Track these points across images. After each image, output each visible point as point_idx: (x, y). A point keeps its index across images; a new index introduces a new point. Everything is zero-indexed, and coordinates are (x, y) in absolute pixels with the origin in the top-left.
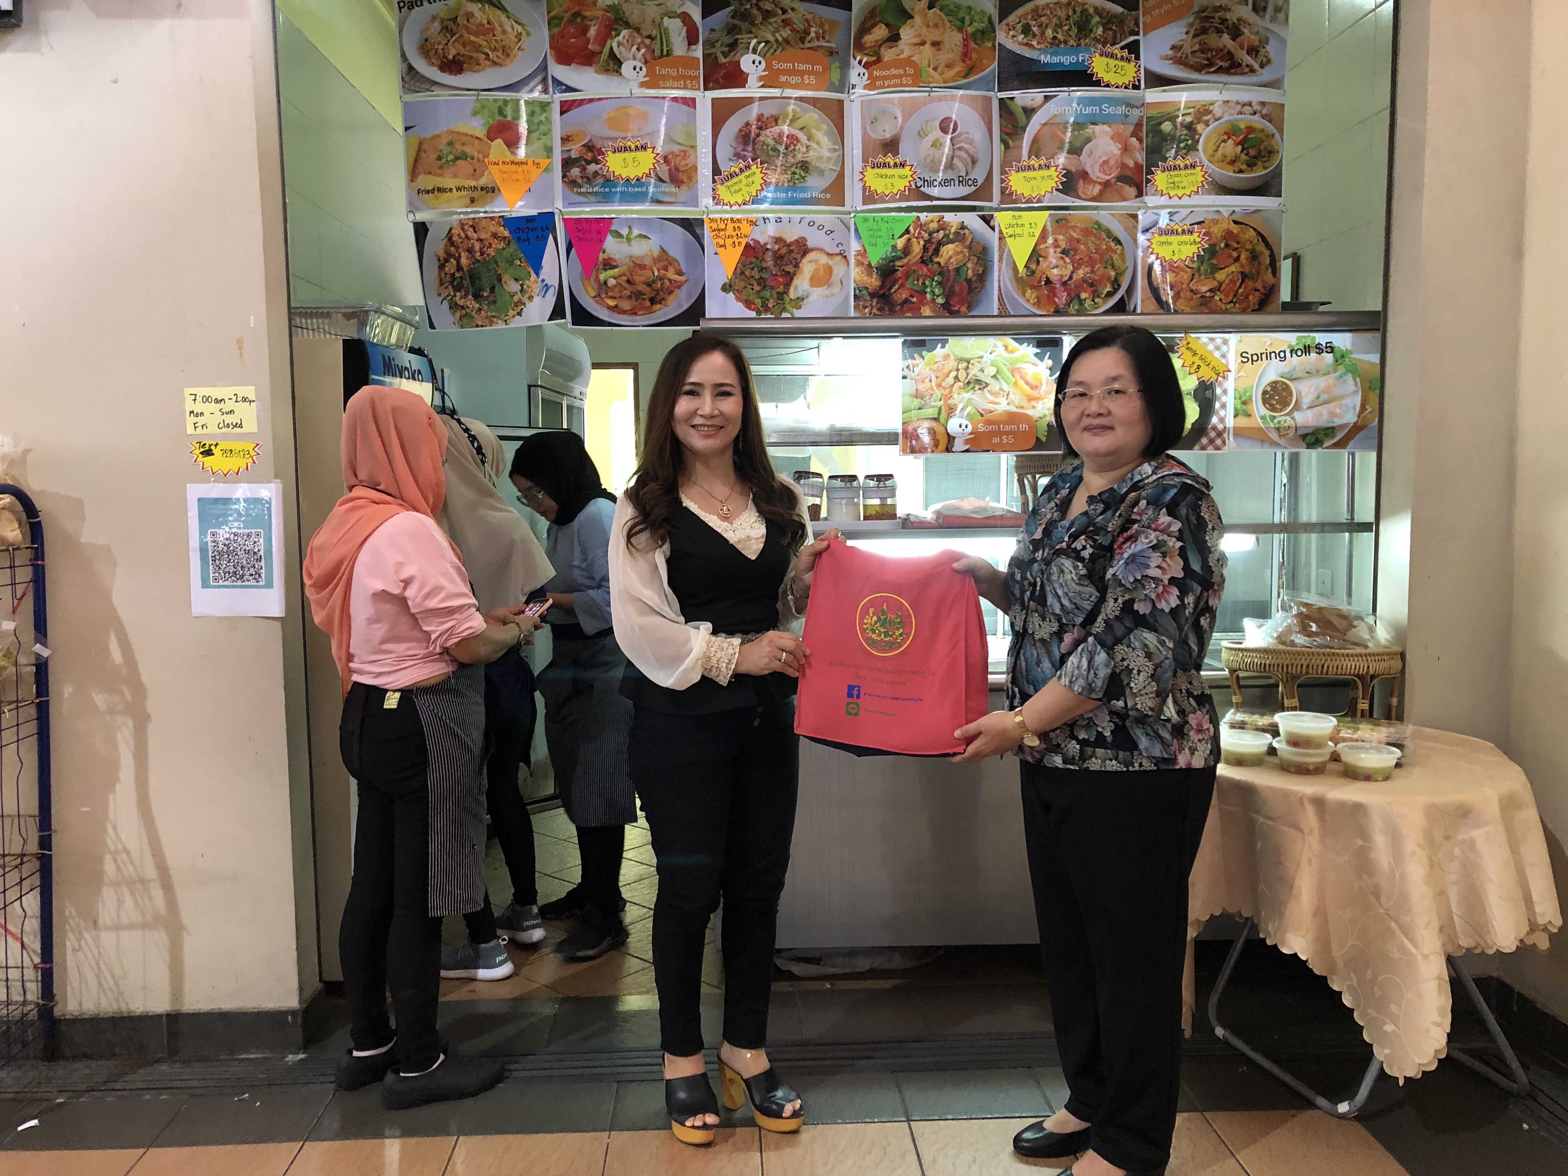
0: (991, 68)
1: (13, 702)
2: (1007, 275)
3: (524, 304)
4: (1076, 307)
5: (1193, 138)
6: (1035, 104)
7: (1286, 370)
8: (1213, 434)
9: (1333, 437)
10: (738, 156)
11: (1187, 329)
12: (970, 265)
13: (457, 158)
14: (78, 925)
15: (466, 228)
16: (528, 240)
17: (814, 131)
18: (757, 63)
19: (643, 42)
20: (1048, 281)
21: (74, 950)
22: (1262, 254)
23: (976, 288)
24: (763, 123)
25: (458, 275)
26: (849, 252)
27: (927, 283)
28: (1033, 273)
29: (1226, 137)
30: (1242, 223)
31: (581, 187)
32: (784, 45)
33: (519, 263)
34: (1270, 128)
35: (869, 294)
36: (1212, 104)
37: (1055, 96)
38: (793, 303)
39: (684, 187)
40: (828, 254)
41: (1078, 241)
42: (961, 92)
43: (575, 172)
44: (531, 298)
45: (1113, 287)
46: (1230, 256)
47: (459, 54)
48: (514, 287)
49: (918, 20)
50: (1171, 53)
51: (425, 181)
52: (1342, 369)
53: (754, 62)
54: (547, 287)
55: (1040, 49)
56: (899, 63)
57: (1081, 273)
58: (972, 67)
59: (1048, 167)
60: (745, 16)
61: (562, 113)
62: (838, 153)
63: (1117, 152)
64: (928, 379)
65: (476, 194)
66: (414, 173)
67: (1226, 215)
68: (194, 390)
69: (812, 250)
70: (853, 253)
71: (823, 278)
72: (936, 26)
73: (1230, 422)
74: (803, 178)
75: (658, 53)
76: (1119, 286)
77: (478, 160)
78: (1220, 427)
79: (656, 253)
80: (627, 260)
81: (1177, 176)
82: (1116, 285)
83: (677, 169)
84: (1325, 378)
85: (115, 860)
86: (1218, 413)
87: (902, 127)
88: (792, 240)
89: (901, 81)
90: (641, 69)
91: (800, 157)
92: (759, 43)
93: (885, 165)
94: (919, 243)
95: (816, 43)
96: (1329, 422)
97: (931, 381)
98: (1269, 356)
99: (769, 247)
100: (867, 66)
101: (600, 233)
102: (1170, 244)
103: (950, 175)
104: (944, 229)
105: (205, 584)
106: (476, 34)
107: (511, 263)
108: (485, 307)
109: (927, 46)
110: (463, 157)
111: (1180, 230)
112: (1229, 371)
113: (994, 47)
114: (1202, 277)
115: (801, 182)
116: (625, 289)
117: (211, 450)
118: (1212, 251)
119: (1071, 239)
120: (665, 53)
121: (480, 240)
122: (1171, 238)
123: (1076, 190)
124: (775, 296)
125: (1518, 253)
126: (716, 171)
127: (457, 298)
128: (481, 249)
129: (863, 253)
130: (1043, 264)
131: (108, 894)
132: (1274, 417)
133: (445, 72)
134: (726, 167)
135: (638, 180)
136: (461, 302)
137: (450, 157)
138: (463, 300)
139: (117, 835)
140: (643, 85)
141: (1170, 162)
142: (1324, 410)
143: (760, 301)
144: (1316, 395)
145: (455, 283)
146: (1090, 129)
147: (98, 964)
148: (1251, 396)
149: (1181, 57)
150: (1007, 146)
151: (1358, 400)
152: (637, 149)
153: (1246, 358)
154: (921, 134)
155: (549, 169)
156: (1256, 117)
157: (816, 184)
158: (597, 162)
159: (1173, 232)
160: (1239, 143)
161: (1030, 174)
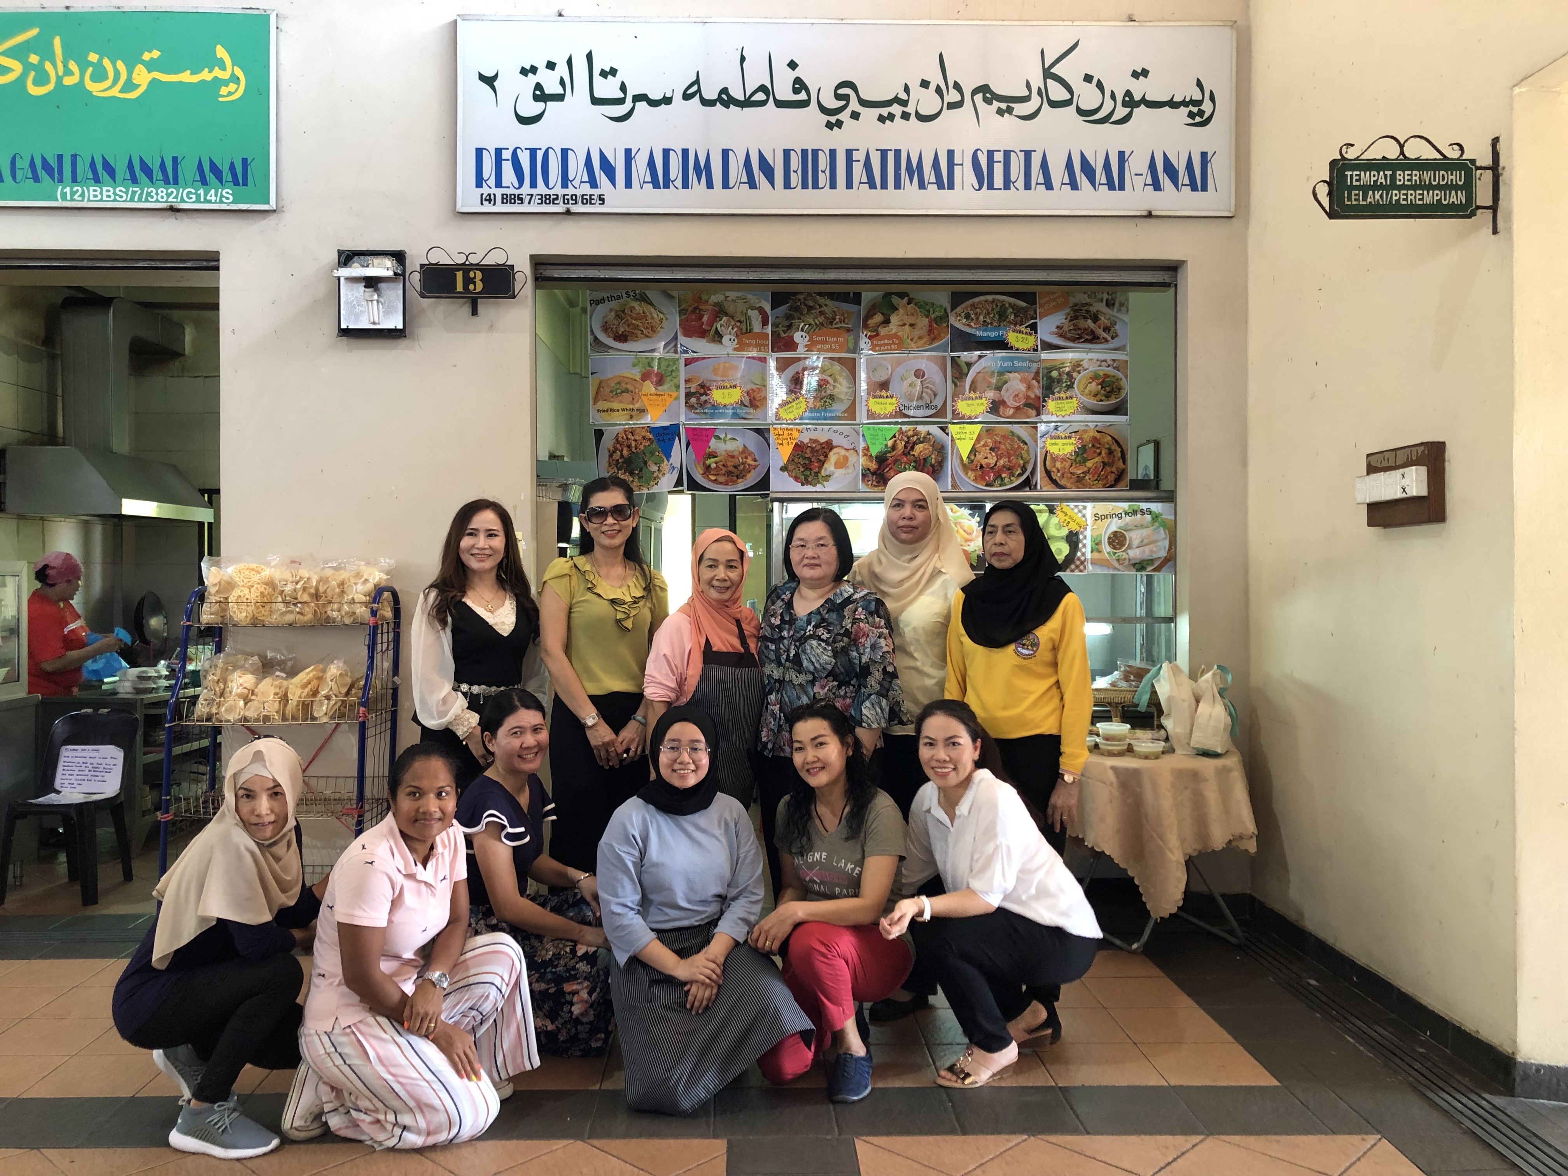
0: (946, 339)
2: (956, 462)
3: (660, 478)
4: (999, 483)
5: (1070, 381)
6: (973, 360)
7: (1122, 525)
8: (1078, 563)
9: (1154, 565)
10: (792, 391)
11: (1062, 500)
12: (933, 456)
13: (623, 392)
15: (627, 433)
16: (663, 440)
17: (837, 377)
18: (804, 337)
19: (735, 324)
20: (982, 467)
22: (1115, 450)
23: (938, 470)
25: (620, 461)
26: (859, 448)
28: (972, 461)
29: (1091, 380)
30: (1103, 432)
31: (696, 409)
32: (820, 326)
33: (657, 454)
34: (1119, 375)
35: (870, 472)
36: (1082, 360)
37: (985, 356)
38: (825, 477)
39: (758, 410)
40: (846, 449)
41: (1000, 443)
42: (928, 354)
43: (693, 400)
44: (664, 474)
45: (1022, 471)
46: (1095, 452)
47: (625, 331)
48: (654, 468)
49: (901, 311)
50: (1056, 330)
51: (603, 405)
52: (1157, 524)
53: (802, 337)
54: (674, 468)
55: (976, 328)
56: (889, 337)
58: (935, 339)
59: (981, 398)
60: (797, 309)
61: (686, 365)
62: (852, 389)
63: (1024, 389)
65: (633, 413)
66: (595, 399)
67: (1092, 427)
69: (836, 447)
70: (861, 449)
71: (842, 464)
72: (912, 315)
73: (1089, 556)
74: (831, 404)
75: (744, 330)
76: (1026, 470)
77: (635, 393)
78: (1083, 558)
79: (741, 448)
80: (723, 453)
81: (1061, 403)
82: (1024, 469)
83: (754, 398)
84: (1146, 529)
86: (1081, 551)
87: (891, 374)
88: (824, 441)
89: (891, 347)
90: (734, 340)
91: (829, 392)
92: (805, 325)
93: (880, 397)
94: (901, 443)
95: (839, 325)
96: (1149, 556)
98: (1111, 516)
99: (809, 445)
100: (870, 338)
101: (707, 436)
102: (1057, 444)
103: (920, 403)
104: (917, 435)
106: (636, 319)
107: (652, 454)
108: (636, 480)
109: (907, 326)
110: (627, 391)
111: (1063, 436)
112: (1087, 525)
113: (948, 326)
114: (1078, 465)
115: (829, 407)
116: (722, 470)
118: (1083, 449)
119: (995, 442)
120: (748, 330)
121: (635, 440)
122: (1058, 441)
123: (999, 412)
124: (813, 474)
128: (635, 445)
129: (867, 449)
130: (979, 457)
132: (1116, 553)
133: (616, 341)
135: (731, 405)
137: (619, 391)
140: (735, 349)
141: (1057, 395)
142: (1147, 549)
143: (804, 477)
144: (1141, 539)
145: (618, 466)
146: (1007, 376)
148: (1101, 540)
149: (1062, 333)
150: (956, 385)
151: (1166, 543)
152: (731, 387)
153: (1098, 517)
154: (903, 379)
155: (677, 398)
156: (1109, 368)
157: (839, 408)
158: (707, 395)
159: (1059, 437)
160: (1100, 384)
161: (970, 402)
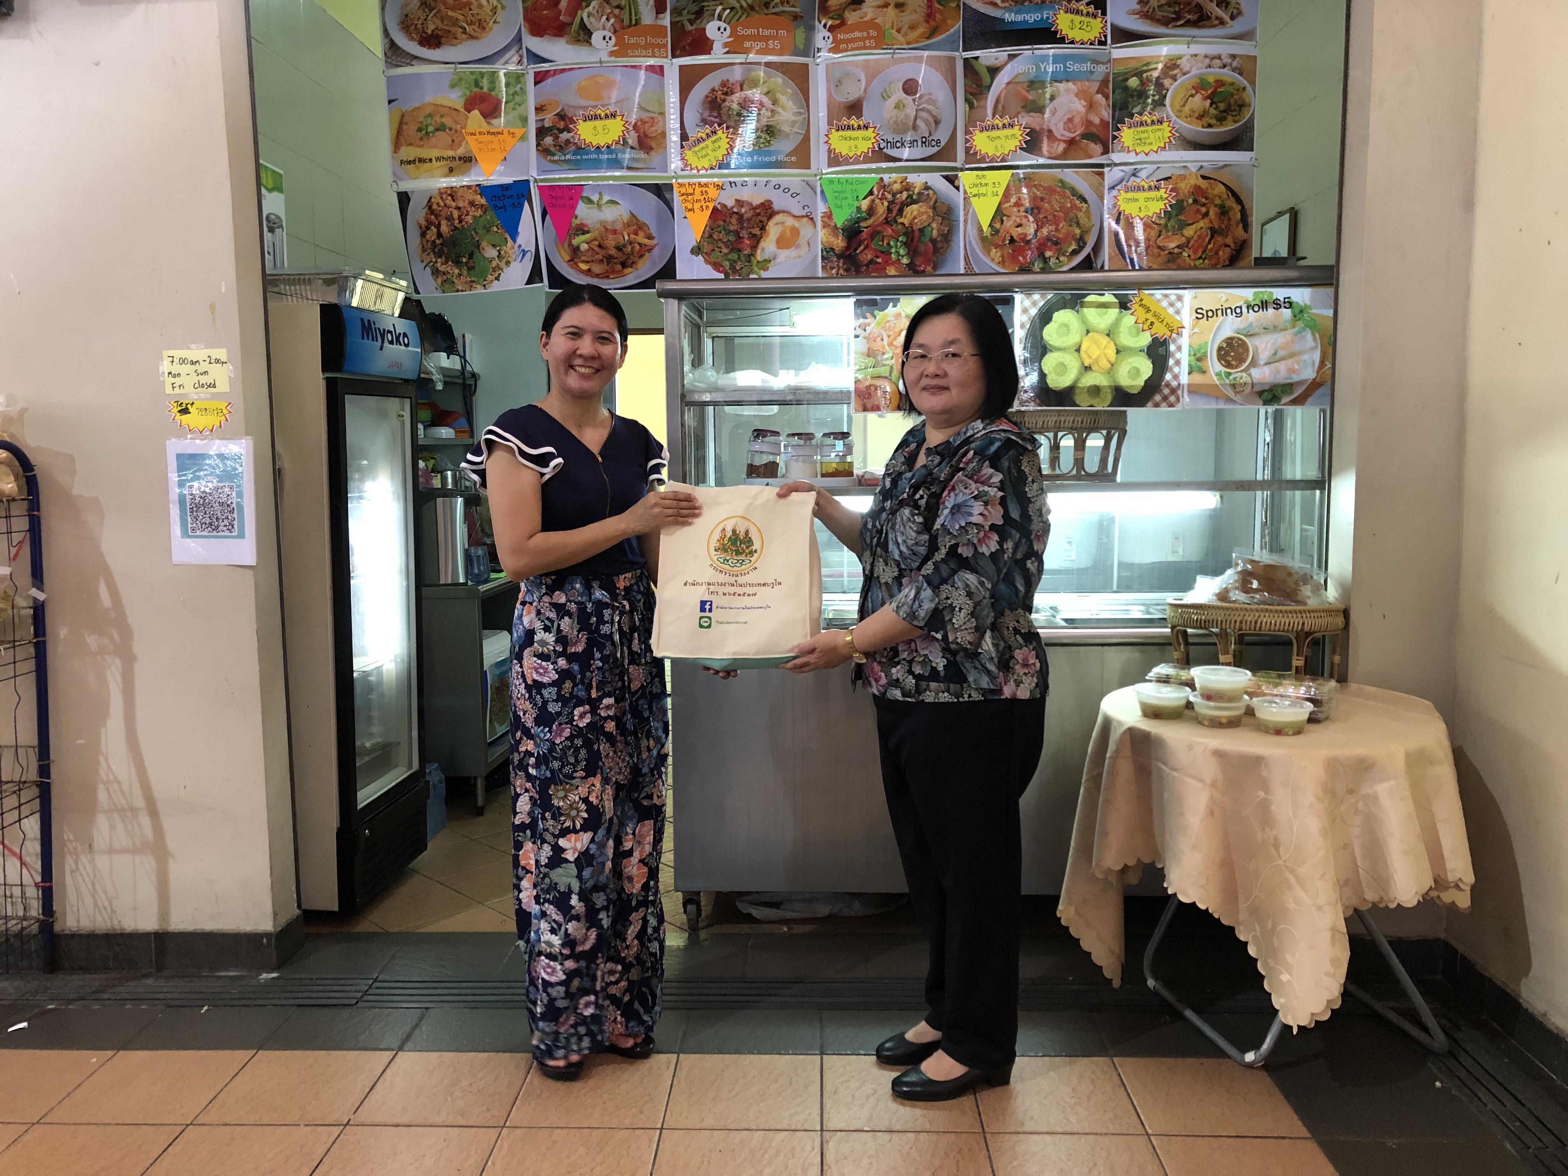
0: (957, 26)
1: (9, 642)
2: (972, 233)
3: (502, 269)
4: (1041, 266)
5: (1159, 93)
6: (998, 63)
7: (1242, 327)
8: (1166, 391)
9: (1291, 394)
10: (704, 121)
11: (1141, 285)
12: (934, 225)
13: (437, 130)
14: (75, 849)
15: (444, 196)
16: (504, 207)
17: (779, 95)
18: (722, 30)
19: (612, 12)
20: (1012, 240)
21: (72, 871)
22: (1232, 208)
23: (942, 248)
24: (727, 89)
25: (438, 242)
26: (816, 214)
27: (892, 243)
28: (997, 232)
29: (1194, 92)
30: (1210, 178)
31: (554, 155)
32: (749, 10)
33: (495, 229)
34: (1241, 81)
35: (836, 255)
36: (1180, 58)
37: (1020, 54)
38: (760, 265)
39: (653, 154)
40: (794, 216)
41: (1042, 199)
42: (926, 53)
43: (548, 140)
44: (508, 263)
45: (1079, 245)
46: (1198, 211)
47: (437, 29)
48: (492, 253)
50: (1138, 7)
51: (408, 152)
52: (1300, 325)
53: (719, 29)
54: (524, 253)
55: (1005, 8)
56: (861, 26)
57: (1045, 231)
58: (937, 27)
59: (1011, 126)
61: (536, 83)
62: (801, 118)
63: (1082, 109)
64: (879, 339)
65: (453, 164)
66: (397, 144)
67: (1194, 170)
68: (171, 353)
69: (778, 213)
70: (820, 215)
71: (789, 241)
73: (1184, 379)
74: (769, 142)
75: (626, 22)
76: (1085, 243)
77: (456, 131)
78: (1174, 384)
79: (626, 218)
80: (598, 225)
81: (1143, 132)
82: (1082, 242)
83: (645, 135)
84: (1282, 333)
85: (107, 789)
86: (1172, 370)
87: (865, 90)
88: (758, 203)
89: (865, 43)
90: (610, 39)
91: (764, 121)
92: (724, 10)
93: (849, 128)
94: (882, 204)
95: (780, 9)
96: (1286, 379)
97: (882, 340)
98: (1224, 312)
99: (735, 210)
100: (831, 29)
101: (572, 199)
102: (1137, 200)
103: (913, 136)
104: (907, 190)
105: (185, 534)
106: (453, 9)
107: (488, 230)
108: (465, 272)
109: (890, 8)
110: (441, 128)
111: (1146, 186)
112: (1183, 327)
113: (958, 6)
114: (1170, 234)
115: (766, 146)
116: (597, 253)
117: (187, 409)
118: (1179, 207)
119: (1035, 198)
120: (634, 22)
121: (458, 208)
122: (1138, 195)
123: (1040, 148)
124: (743, 258)
125: (1468, 203)
126: (684, 137)
127: (439, 264)
128: (460, 217)
129: (829, 216)
130: (1009, 223)
131: (102, 821)
132: (1230, 374)
133: (424, 46)
134: (692, 134)
135: (608, 147)
136: (442, 268)
137: (431, 129)
138: (444, 266)
139: (109, 766)
140: (612, 54)
141: (1137, 118)
142: (1282, 366)
143: (727, 263)
144: (1272, 351)
145: (436, 250)
146: (1054, 87)
147: (93, 884)
148: (1206, 353)
149: (1148, 12)
150: (971, 106)
151: (1317, 356)
152: (607, 117)
153: (1201, 314)
154: (885, 96)
155: (524, 138)
156: (1226, 70)
157: (784, 147)
158: (569, 131)
159: (1140, 189)
160: (1208, 98)
161: (994, 133)
